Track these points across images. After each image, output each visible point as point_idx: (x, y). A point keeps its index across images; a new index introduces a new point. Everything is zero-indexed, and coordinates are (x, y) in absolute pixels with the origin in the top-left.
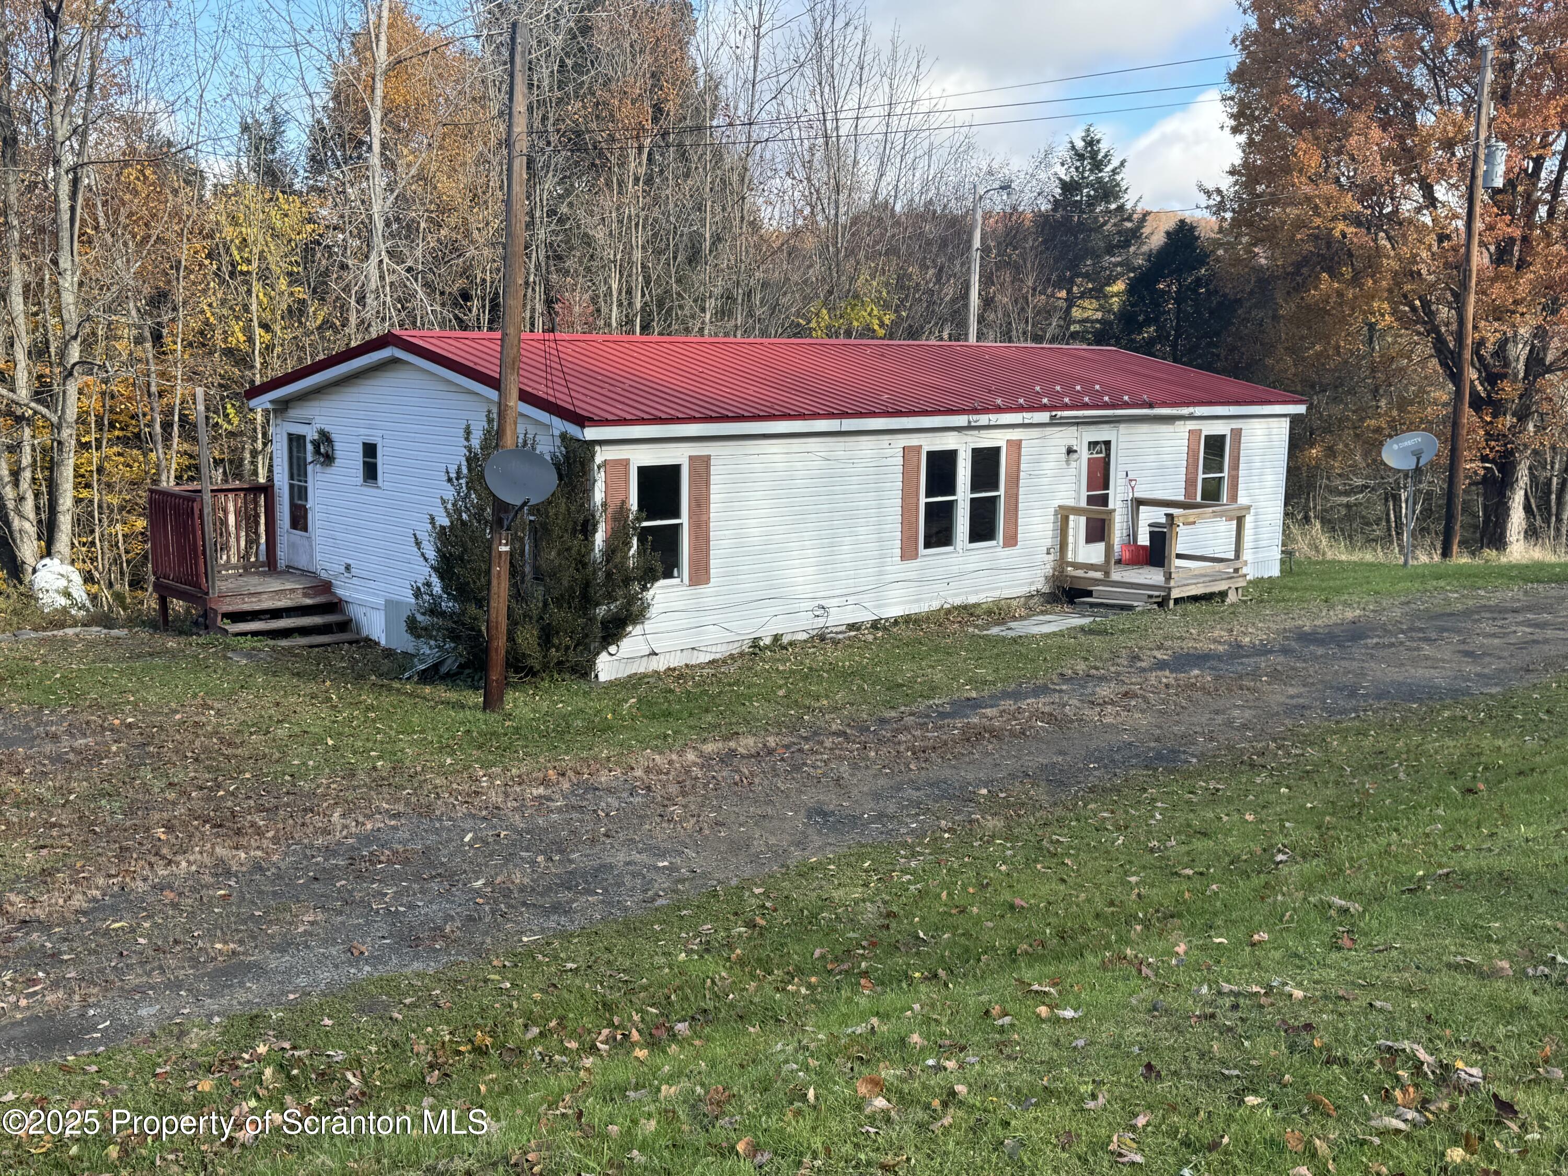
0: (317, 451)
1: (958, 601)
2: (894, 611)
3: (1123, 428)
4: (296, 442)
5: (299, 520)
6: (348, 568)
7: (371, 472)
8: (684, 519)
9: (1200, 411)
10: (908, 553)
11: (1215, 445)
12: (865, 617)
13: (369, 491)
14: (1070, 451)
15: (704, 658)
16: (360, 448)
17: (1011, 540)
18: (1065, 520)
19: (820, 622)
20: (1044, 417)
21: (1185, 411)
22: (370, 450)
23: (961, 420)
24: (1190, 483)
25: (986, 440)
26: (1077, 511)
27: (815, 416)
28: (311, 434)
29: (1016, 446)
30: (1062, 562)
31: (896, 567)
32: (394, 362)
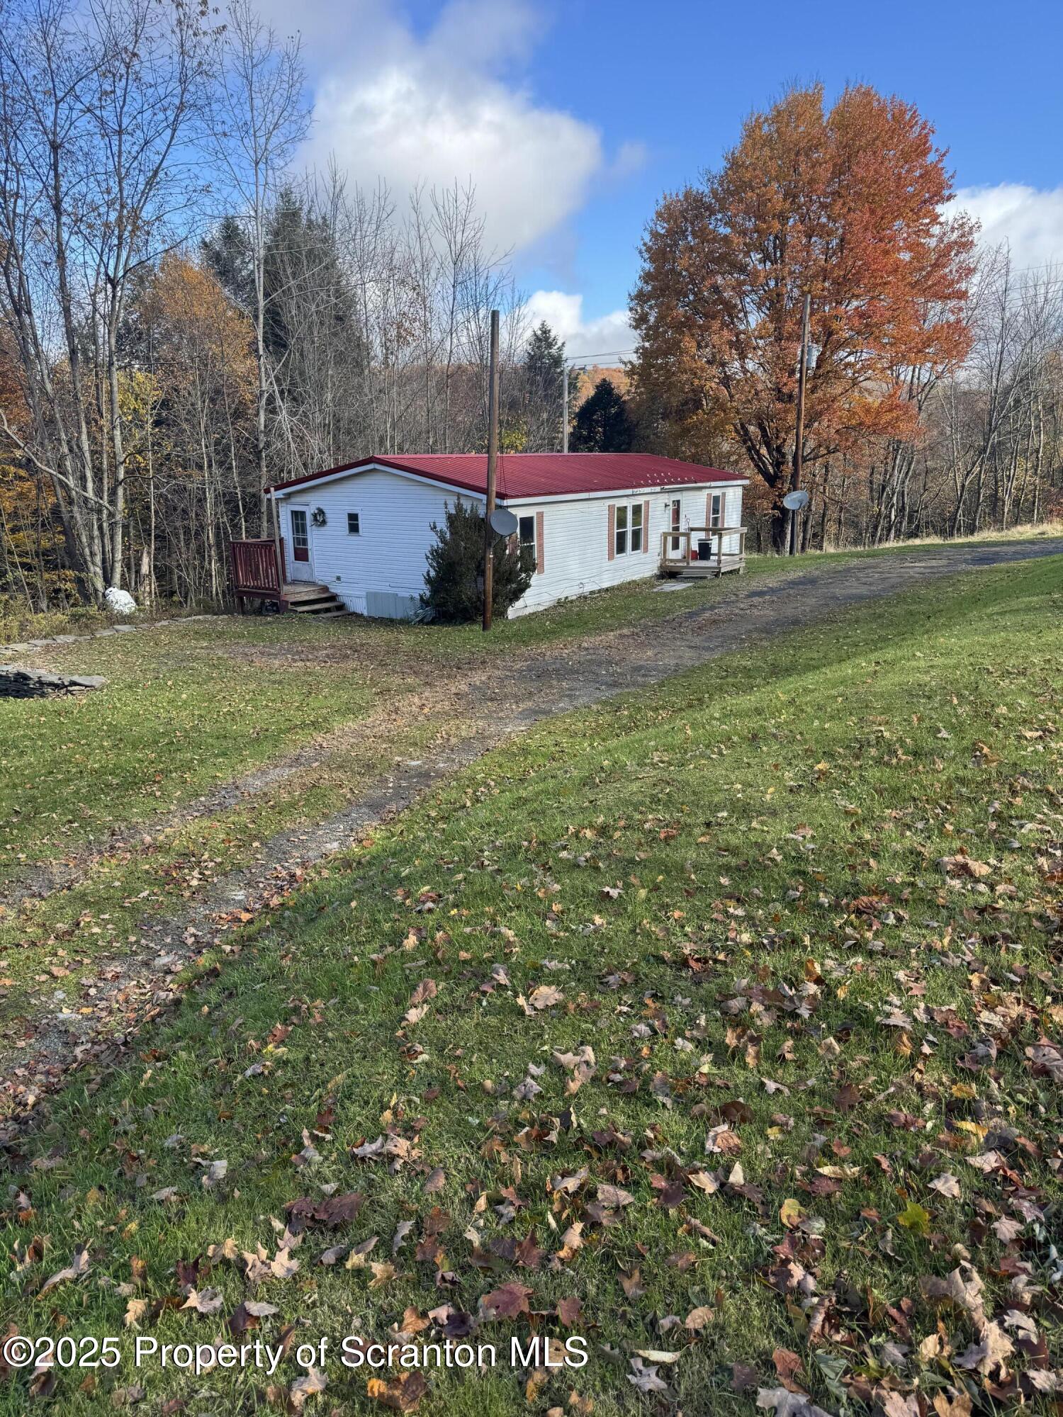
0: (315, 519)
1: (629, 579)
2: (606, 585)
3: (685, 493)
4: (298, 516)
5: (301, 555)
6: (339, 578)
7: (354, 528)
8: (535, 543)
9: (713, 484)
10: (611, 557)
11: (716, 499)
12: (596, 588)
13: (354, 538)
14: (666, 506)
15: (541, 608)
16: (346, 517)
17: (646, 550)
18: (665, 539)
19: (581, 591)
20: (658, 489)
21: (708, 484)
22: (353, 518)
23: (629, 492)
24: (708, 519)
25: (640, 500)
26: (669, 534)
27: (581, 491)
28: (309, 511)
29: (647, 503)
30: (665, 560)
31: (607, 564)
32: (374, 470)
